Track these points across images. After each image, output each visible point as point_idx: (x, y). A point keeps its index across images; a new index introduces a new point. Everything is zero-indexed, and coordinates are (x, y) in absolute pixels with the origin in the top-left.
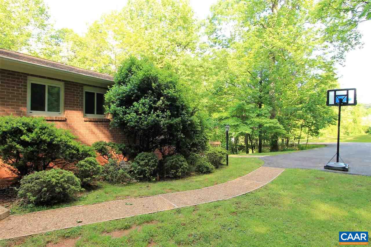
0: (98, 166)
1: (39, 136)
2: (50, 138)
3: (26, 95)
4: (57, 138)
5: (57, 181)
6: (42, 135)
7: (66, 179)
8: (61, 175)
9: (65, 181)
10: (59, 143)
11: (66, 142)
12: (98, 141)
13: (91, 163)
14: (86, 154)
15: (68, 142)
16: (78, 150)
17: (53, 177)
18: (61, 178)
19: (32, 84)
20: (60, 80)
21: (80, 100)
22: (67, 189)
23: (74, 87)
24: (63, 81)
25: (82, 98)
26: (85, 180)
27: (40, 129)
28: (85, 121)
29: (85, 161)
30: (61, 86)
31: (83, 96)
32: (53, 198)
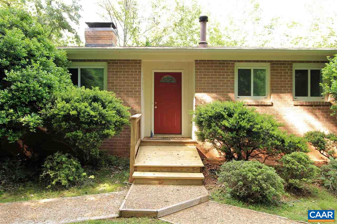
0: (311, 166)
1: (239, 122)
2: (249, 125)
3: (234, 81)
4: (257, 124)
5: (254, 177)
6: (241, 121)
7: (265, 177)
8: (260, 170)
9: (263, 179)
10: (259, 131)
11: (268, 130)
12: (312, 130)
13: (300, 160)
14: (294, 147)
15: (270, 130)
16: (283, 141)
17: (249, 171)
18: (260, 174)
19: (239, 70)
20: (265, 61)
21: (288, 81)
22: (266, 190)
23: (281, 67)
24: (269, 61)
25: (292, 79)
26: (291, 181)
27: (240, 114)
28: (295, 105)
29: (293, 157)
30: (267, 67)
31: (292, 75)
32: (249, 196)
